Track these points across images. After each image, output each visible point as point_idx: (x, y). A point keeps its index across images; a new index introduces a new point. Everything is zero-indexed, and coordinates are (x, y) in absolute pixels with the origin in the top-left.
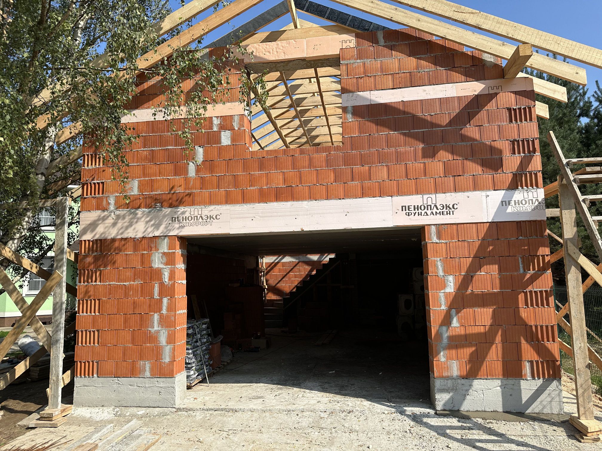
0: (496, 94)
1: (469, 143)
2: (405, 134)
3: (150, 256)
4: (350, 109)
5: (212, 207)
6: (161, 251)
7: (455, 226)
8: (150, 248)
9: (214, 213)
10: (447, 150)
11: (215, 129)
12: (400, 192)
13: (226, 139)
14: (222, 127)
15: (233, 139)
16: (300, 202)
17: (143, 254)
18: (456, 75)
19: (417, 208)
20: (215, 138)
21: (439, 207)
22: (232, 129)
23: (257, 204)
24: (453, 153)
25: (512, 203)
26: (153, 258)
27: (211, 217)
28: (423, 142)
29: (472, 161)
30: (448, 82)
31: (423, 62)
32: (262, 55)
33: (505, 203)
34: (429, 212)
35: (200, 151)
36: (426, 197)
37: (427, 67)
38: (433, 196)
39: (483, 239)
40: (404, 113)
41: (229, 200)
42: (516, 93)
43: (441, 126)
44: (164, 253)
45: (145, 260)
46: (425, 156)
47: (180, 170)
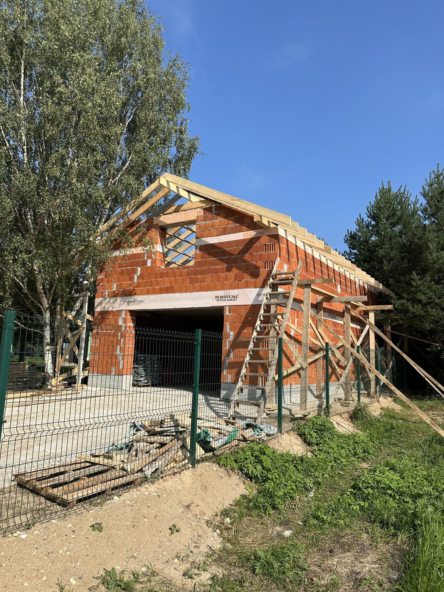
0: (261, 237)
1: (246, 264)
2: (220, 260)
3: (118, 319)
4: (198, 247)
5: (142, 296)
6: (122, 317)
7: (236, 307)
8: (118, 316)
9: (142, 300)
10: (236, 268)
11: (146, 258)
12: (215, 289)
13: (149, 264)
14: (148, 258)
15: (152, 263)
16: (175, 294)
17: (116, 318)
18: (244, 228)
19: (222, 297)
20: (145, 263)
21: (231, 297)
22: (152, 258)
23: (158, 295)
24: (239, 269)
25: (262, 294)
26: (119, 320)
27: (141, 301)
28: (227, 264)
29: (247, 273)
30: (241, 231)
31: (230, 221)
32: (166, 222)
33: (258, 295)
34: (226, 299)
35: (139, 269)
36: (226, 291)
37: (232, 225)
38: (229, 291)
39: (247, 313)
40: (220, 248)
41: (148, 293)
42: (270, 236)
43: (235, 255)
44: (123, 318)
45: (116, 321)
46: (227, 271)
47: (131, 279)
